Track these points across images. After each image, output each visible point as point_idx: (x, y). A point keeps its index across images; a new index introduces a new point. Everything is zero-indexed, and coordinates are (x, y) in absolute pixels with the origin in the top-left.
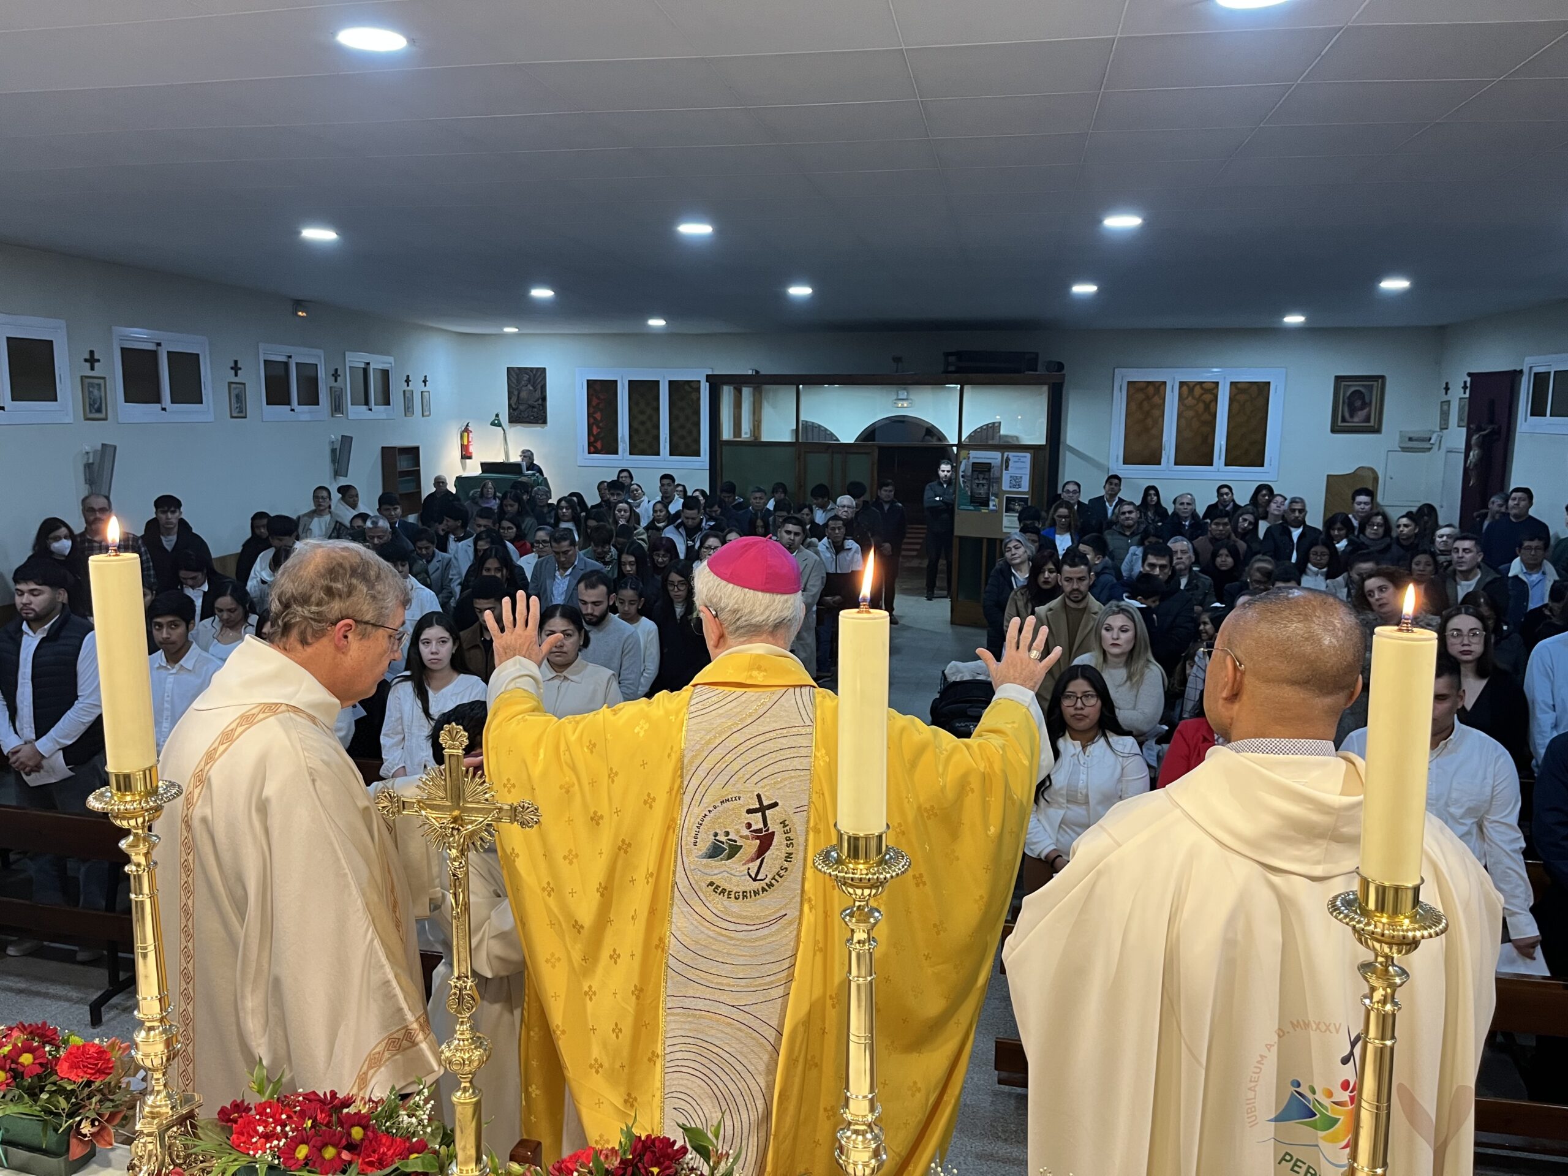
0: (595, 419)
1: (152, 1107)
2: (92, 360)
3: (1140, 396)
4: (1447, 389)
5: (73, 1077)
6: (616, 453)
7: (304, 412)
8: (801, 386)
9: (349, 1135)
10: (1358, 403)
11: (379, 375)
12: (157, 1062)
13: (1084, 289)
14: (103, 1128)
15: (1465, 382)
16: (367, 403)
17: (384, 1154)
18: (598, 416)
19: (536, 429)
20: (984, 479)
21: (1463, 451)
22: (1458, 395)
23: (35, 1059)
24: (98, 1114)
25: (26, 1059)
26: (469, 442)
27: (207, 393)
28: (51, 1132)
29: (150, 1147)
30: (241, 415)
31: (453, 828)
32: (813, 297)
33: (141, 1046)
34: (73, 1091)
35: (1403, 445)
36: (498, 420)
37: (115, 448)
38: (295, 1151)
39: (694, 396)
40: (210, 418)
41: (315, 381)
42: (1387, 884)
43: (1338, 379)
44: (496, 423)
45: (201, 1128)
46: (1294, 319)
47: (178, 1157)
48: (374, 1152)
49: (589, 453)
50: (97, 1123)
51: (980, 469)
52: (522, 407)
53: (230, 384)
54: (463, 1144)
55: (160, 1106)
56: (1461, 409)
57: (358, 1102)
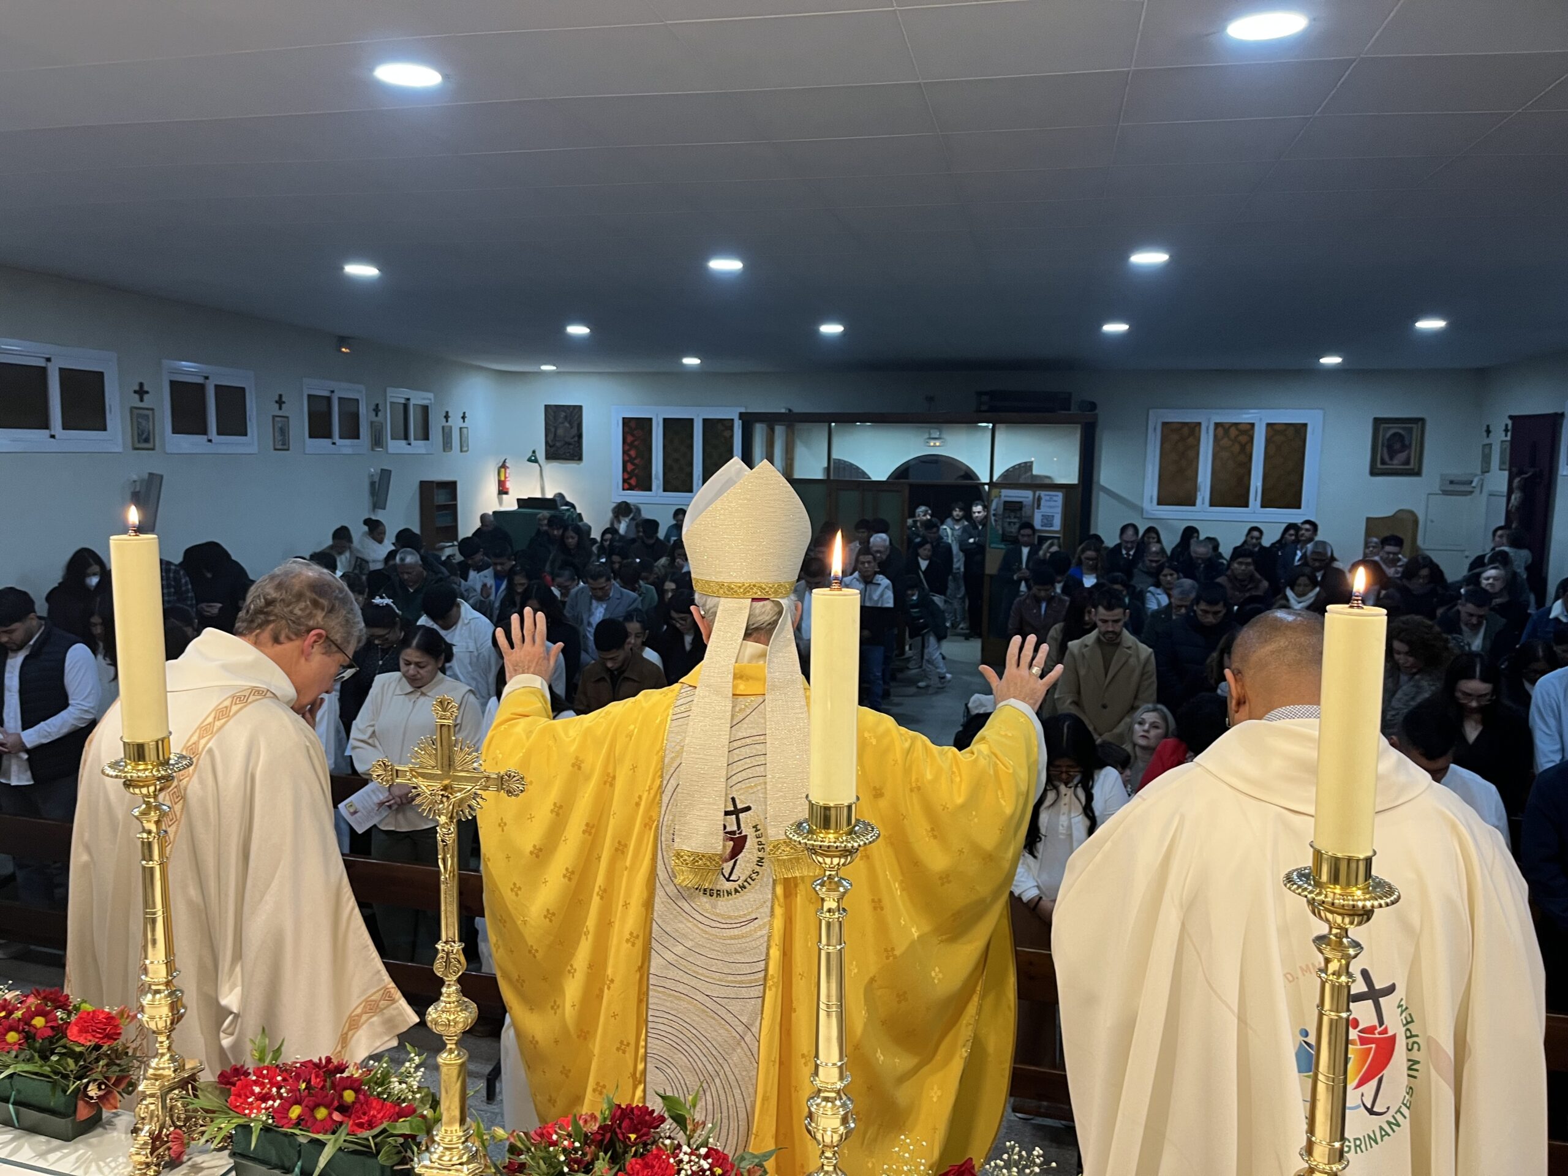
0: (629, 456)
1: (155, 1069)
2: (141, 392)
3: (1175, 437)
4: (1488, 431)
5: (82, 1040)
6: (650, 489)
7: (346, 446)
8: (833, 424)
9: (341, 1096)
10: (1397, 446)
11: (419, 411)
12: (161, 1025)
13: (1115, 328)
14: (109, 1092)
15: (1507, 425)
16: (406, 437)
17: (374, 1116)
18: (633, 453)
19: (572, 466)
20: (1015, 517)
21: (1505, 494)
22: (1500, 438)
23: (47, 1022)
24: (106, 1078)
25: (39, 1022)
26: (506, 477)
27: (252, 426)
28: (59, 1093)
29: (152, 1107)
30: (285, 447)
31: (442, 795)
32: (844, 334)
33: (147, 1009)
34: (81, 1053)
35: (1444, 488)
36: (535, 456)
37: (162, 477)
38: (288, 1110)
39: (727, 434)
40: (254, 449)
41: (355, 417)
42: (1339, 855)
43: (1377, 422)
44: (533, 460)
45: (202, 1090)
46: (1331, 360)
47: (179, 1119)
48: (364, 1114)
49: (624, 489)
50: (103, 1087)
51: (1014, 508)
52: (558, 444)
53: (274, 417)
54: (447, 1104)
55: (163, 1069)
56: (1502, 452)
57: (351, 1068)
